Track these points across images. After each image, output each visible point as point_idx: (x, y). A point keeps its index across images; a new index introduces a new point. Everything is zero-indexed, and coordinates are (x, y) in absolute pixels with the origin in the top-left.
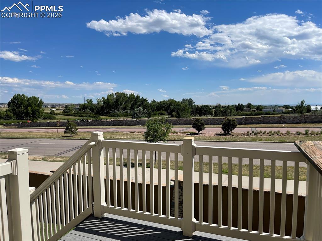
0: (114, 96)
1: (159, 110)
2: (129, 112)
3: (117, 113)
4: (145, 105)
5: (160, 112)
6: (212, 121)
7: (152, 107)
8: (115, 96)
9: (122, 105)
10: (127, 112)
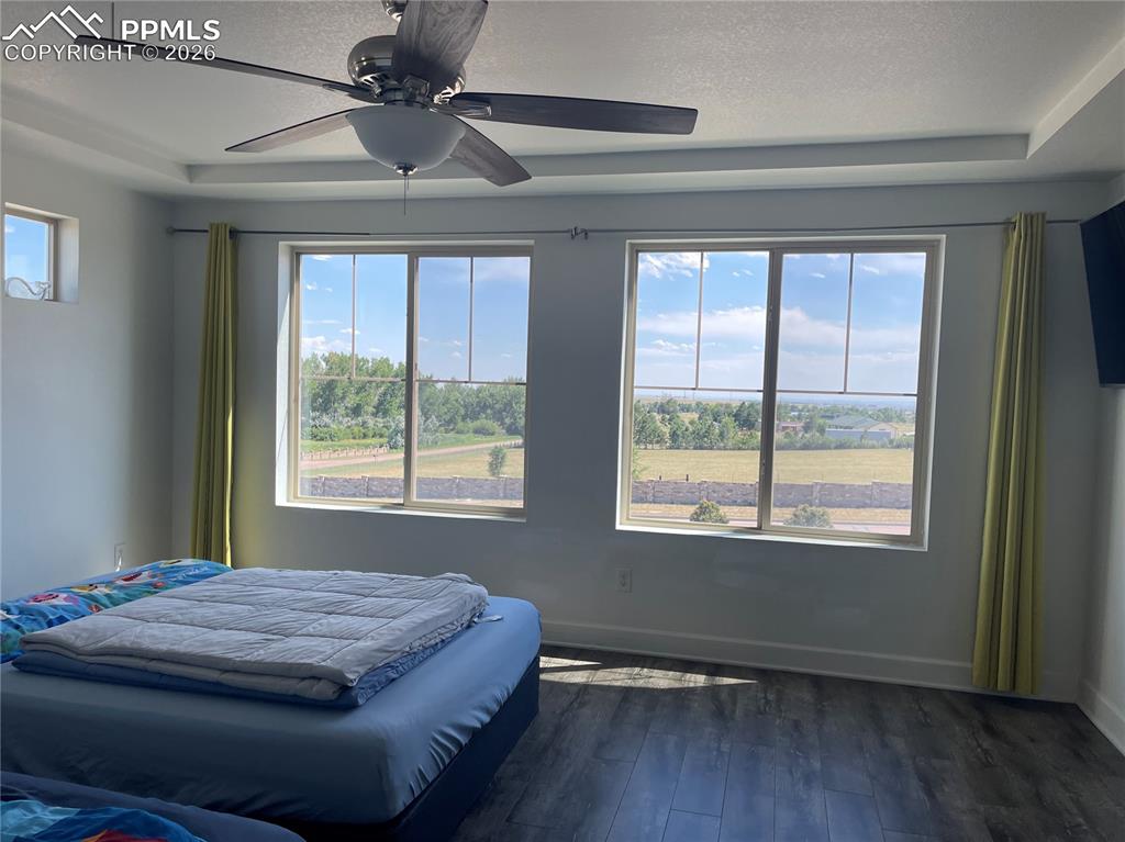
0: (317, 367)
1: (475, 417)
2: (371, 422)
3: (328, 427)
4: (427, 400)
5: (477, 423)
6: (714, 492)
7: (449, 406)
8: (324, 364)
9: (348, 399)
10: (364, 423)
